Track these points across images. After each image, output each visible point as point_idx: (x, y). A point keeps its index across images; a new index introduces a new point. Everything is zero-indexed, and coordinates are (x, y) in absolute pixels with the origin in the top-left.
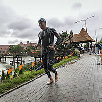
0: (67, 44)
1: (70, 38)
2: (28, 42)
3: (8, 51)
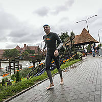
0: (68, 46)
1: (71, 40)
2: (25, 45)
3: (4, 55)
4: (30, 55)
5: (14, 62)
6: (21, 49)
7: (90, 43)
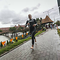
0: (39, 25)
1: (41, 21)
2: (19, 25)
3: (9, 30)
4: (22, 30)
5: (14, 33)
6: (17, 27)
7: (50, 23)
